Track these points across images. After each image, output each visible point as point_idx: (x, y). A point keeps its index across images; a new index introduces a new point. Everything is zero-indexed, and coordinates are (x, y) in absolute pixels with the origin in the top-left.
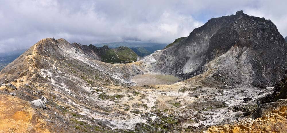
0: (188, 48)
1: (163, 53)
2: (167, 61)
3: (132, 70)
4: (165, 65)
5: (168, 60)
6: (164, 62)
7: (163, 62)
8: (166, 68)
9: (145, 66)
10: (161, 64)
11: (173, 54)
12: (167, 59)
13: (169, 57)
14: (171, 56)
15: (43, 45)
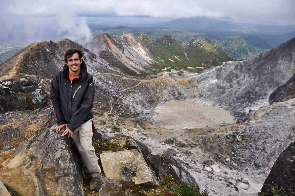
0: (280, 64)
1: (236, 67)
2: (236, 84)
3: (169, 92)
4: (230, 90)
5: (238, 82)
6: (231, 85)
7: (228, 85)
8: (228, 97)
9: (197, 87)
10: (223, 88)
11: (253, 72)
12: (239, 79)
13: (242, 77)
14: (247, 75)
15: (30, 56)
